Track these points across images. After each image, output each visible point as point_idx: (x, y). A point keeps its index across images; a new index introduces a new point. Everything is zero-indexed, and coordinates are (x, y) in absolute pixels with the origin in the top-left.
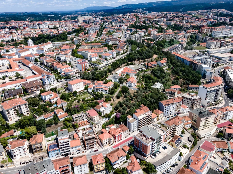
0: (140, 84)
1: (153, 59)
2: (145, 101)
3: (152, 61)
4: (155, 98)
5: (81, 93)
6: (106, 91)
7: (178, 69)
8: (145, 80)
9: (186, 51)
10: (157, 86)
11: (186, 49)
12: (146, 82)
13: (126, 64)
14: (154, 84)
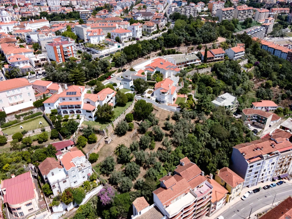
0: (186, 96)
1: (218, 45)
2: (194, 144)
3: (214, 48)
4: (221, 137)
5: (22, 115)
6: (89, 114)
7: (269, 66)
8: (197, 87)
9: (273, 39)
10: (225, 101)
11: (273, 35)
12: (200, 92)
13: (159, 51)
14: (216, 96)
